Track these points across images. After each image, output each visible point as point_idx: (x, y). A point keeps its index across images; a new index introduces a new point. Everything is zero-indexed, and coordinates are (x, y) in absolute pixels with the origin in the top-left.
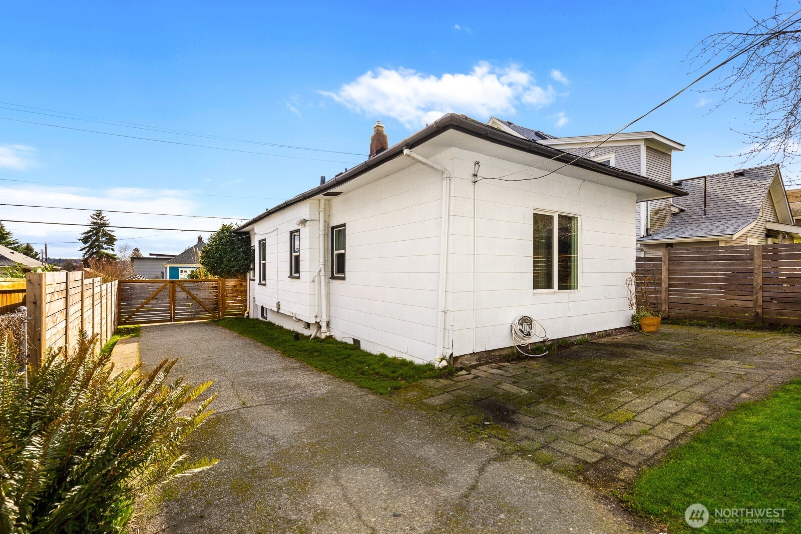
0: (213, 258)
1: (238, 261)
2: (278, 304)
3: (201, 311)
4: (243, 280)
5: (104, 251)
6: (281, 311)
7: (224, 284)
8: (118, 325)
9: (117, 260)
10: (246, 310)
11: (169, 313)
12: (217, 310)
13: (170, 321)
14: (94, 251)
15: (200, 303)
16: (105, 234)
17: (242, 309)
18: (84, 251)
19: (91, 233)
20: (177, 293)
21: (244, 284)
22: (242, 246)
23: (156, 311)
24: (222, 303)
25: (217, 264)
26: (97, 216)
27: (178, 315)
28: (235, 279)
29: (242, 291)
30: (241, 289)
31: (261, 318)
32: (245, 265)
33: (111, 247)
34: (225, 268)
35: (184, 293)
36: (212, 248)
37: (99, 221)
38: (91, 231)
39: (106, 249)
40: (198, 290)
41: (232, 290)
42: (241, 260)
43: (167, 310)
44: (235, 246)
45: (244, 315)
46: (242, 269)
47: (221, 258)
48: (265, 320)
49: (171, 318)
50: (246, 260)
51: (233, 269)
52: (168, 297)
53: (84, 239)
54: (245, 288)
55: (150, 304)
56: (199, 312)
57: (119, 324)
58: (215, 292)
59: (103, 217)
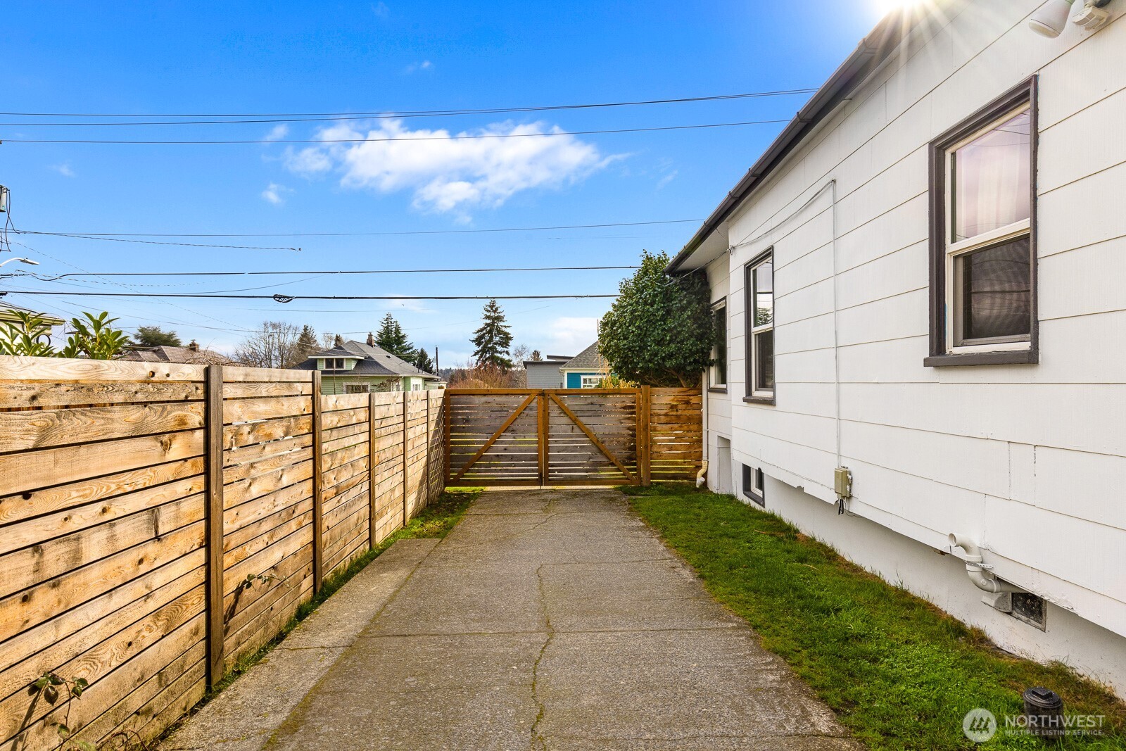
0: (625, 338)
1: (682, 342)
2: (845, 480)
3: (601, 464)
4: (692, 392)
5: (498, 355)
6: (855, 507)
7: (648, 401)
8: (445, 486)
9: (513, 369)
10: (699, 467)
11: (537, 465)
12: (635, 464)
13: (539, 482)
14: (488, 355)
15: (598, 446)
16: (499, 332)
17: (689, 463)
18: (477, 357)
19: (485, 332)
20: (551, 422)
21: (694, 400)
22: (689, 303)
23: (512, 458)
24: (646, 447)
25: (633, 352)
26: (490, 306)
27: (554, 471)
28: (673, 389)
29: (689, 419)
30: (688, 413)
31: (741, 496)
32: (697, 351)
33: (506, 349)
34: (650, 361)
35: (565, 420)
36: (623, 312)
37: (493, 314)
38: (485, 328)
39: (500, 353)
40: (596, 414)
41: (666, 415)
42: (688, 339)
43: (532, 458)
44: (675, 305)
45: (695, 479)
46: (690, 364)
47: (642, 336)
48: (758, 507)
49: (541, 475)
50: (700, 338)
51: (668, 364)
52: (534, 429)
53: (477, 339)
54: (697, 412)
55: (502, 442)
56: (595, 466)
57: (447, 483)
58: (629, 418)
59: (497, 309)
